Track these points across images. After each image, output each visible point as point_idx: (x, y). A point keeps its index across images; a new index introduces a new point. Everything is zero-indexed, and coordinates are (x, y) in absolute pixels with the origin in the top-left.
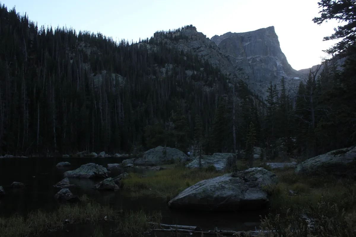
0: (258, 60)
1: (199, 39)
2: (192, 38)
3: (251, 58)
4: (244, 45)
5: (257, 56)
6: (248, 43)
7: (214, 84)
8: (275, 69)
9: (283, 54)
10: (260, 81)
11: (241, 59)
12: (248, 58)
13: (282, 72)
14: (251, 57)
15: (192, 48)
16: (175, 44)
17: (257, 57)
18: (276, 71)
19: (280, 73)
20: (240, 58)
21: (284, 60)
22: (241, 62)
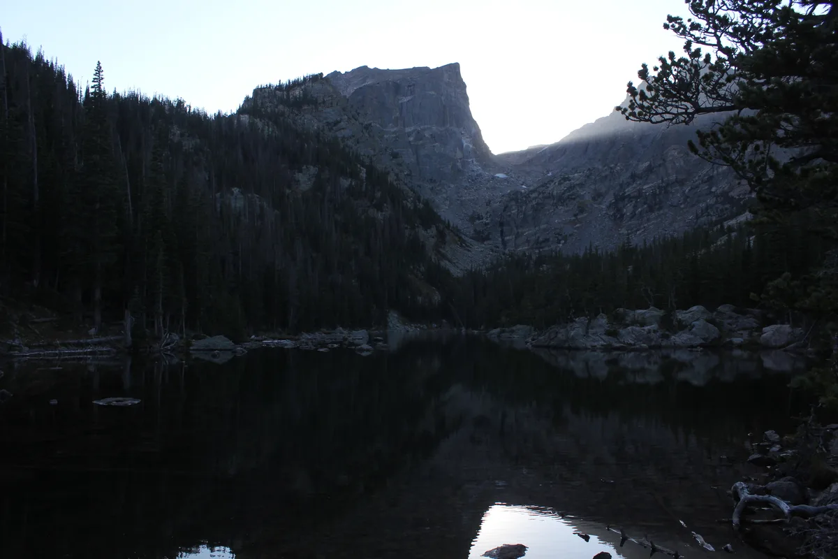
0: (427, 135)
1: (337, 104)
2: (324, 102)
3: (414, 130)
4: (400, 102)
5: (426, 126)
6: (409, 98)
7: (385, 205)
8: (459, 155)
9: (474, 122)
10: (432, 181)
11: (395, 132)
12: (408, 130)
13: (472, 161)
14: (413, 128)
15: (324, 121)
16: (297, 115)
17: (424, 130)
18: (460, 159)
19: (469, 163)
20: (392, 129)
21: (476, 135)
22: (394, 139)
